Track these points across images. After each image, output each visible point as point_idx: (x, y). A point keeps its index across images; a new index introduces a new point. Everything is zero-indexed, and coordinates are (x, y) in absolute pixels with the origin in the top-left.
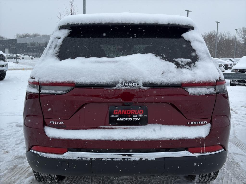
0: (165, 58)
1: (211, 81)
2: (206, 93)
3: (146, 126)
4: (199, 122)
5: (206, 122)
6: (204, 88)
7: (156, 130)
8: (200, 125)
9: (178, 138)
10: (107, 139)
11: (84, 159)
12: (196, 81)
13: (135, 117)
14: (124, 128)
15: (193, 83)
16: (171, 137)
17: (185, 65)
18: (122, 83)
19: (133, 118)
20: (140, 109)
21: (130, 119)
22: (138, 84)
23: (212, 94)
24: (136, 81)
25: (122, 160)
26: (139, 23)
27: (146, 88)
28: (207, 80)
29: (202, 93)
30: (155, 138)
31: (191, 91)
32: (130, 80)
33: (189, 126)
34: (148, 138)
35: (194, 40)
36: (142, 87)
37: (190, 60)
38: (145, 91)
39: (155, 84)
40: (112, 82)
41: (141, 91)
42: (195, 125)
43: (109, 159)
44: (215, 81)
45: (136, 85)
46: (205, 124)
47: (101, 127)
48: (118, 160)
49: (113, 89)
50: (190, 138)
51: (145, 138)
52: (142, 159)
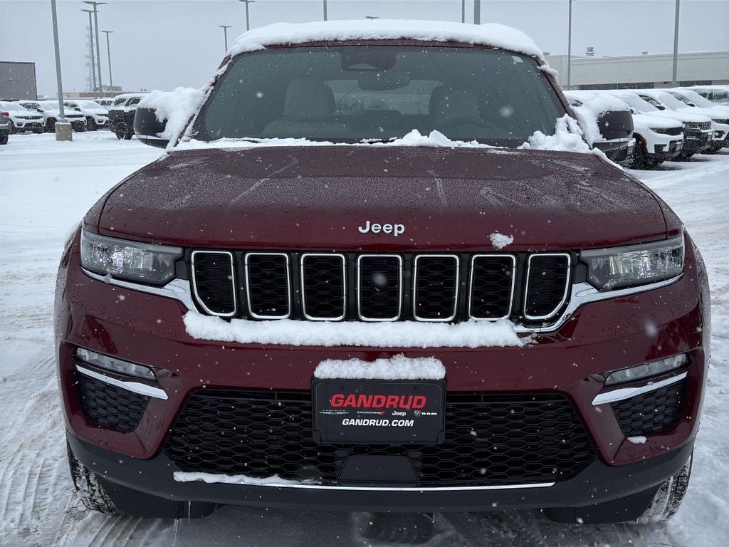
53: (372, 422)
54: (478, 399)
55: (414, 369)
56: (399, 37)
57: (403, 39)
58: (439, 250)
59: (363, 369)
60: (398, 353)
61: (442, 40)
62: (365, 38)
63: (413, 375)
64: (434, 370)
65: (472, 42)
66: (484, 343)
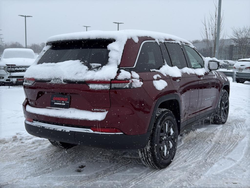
0: (85, 63)
1: (105, 80)
2: (101, 89)
3: (68, 109)
4: (100, 110)
5: (105, 110)
6: (101, 84)
7: (72, 112)
8: (101, 111)
9: (83, 119)
10: (47, 115)
11: (38, 126)
12: (95, 80)
13: (63, 103)
14: (57, 109)
15: (92, 81)
16: (78, 118)
17: (95, 68)
18: (54, 80)
19: (62, 103)
20: (66, 98)
21: (60, 104)
22: (61, 81)
23: (107, 89)
24: (60, 78)
25: (53, 129)
26: (79, 39)
27: (65, 83)
28: (102, 79)
29: (98, 88)
30: (69, 117)
31: (91, 86)
32: (57, 78)
33: (93, 111)
34: (66, 117)
35: (112, 50)
36: (63, 83)
37: (100, 65)
38: (64, 85)
39: (70, 81)
40: (49, 79)
41: (62, 85)
42: (97, 111)
43: (47, 128)
44: (110, 80)
45: (60, 81)
46: (104, 112)
47: (47, 107)
48: (51, 129)
49: (49, 83)
50: (90, 119)
51: (64, 117)
52: (63, 130)
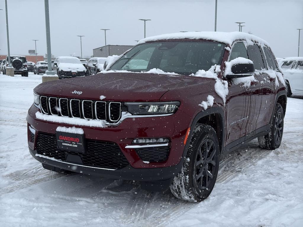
53: (68, 145)
54: (94, 142)
55: (76, 131)
56: (184, 38)
57: (186, 39)
58: (88, 99)
59: (65, 130)
60: (73, 126)
61: (197, 39)
62: (174, 39)
63: (75, 133)
64: (80, 131)
65: (207, 39)
66: (93, 126)
